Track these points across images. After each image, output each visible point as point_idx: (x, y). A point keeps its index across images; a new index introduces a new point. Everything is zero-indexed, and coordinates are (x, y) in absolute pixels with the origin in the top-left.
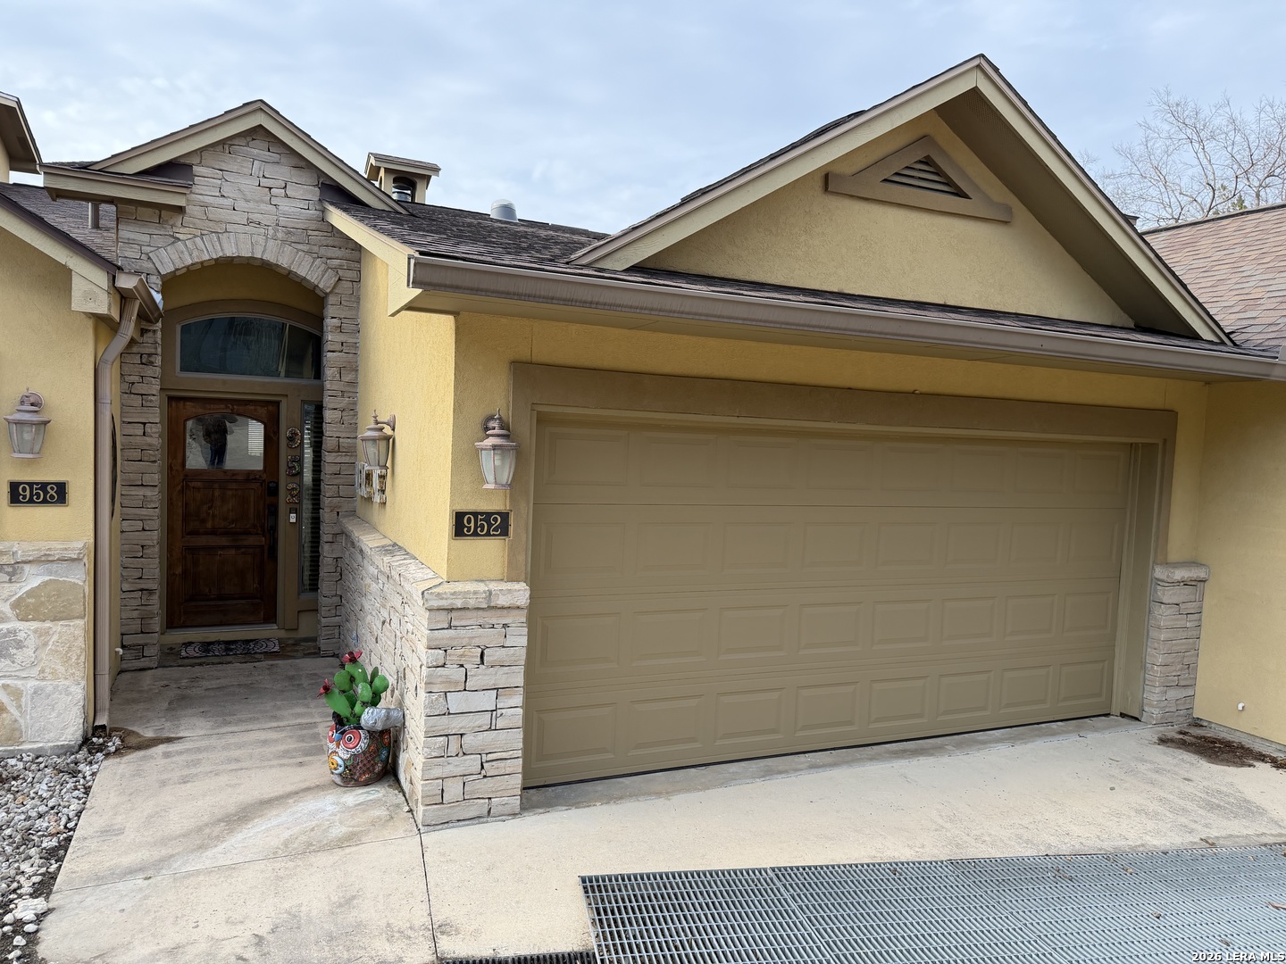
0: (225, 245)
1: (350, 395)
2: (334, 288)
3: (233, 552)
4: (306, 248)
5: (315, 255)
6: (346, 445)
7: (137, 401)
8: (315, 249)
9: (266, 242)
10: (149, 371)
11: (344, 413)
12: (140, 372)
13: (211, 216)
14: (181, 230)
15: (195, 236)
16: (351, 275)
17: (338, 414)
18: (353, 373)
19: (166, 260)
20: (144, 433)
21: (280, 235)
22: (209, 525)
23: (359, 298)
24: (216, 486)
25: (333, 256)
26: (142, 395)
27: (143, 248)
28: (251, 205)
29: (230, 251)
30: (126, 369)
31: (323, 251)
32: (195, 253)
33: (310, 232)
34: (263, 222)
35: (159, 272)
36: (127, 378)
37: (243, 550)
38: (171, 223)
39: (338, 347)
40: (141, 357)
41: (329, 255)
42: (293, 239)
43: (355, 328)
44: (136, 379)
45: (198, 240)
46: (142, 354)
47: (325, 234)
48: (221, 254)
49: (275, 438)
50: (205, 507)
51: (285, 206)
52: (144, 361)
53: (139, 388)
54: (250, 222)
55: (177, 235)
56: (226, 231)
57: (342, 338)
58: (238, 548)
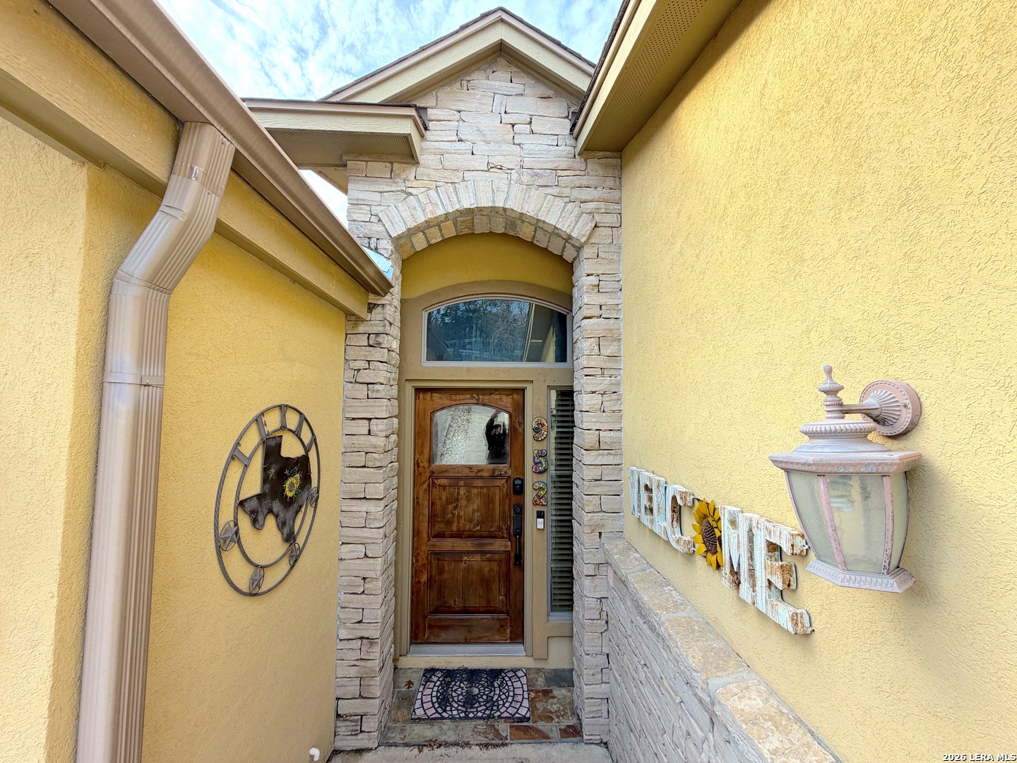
0: (463, 196)
1: (613, 372)
2: (589, 238)
3: (478, 557)
4: (555, 191)
5: (567, 199)
6: (608, 440)
7: (362, 391)
8: (566, 191)
9: (509, 188)
10: (378, 354)
11: (606, 398)
12: (366, 356)
13: (446, 164)
14: (415, 184)
15: (429, 189)
16: (611, 219)
17: (597, 399)
18: (615, 343)
19: (397, 219)
20: (369, 430)
21: (525, 179)
22: (454, 528)
23: (620, 248)
24: (462, 483)
25: (588, 198)
26: (368, 384)
27: (373, 208)
28: (493, 146)
29: (468, 202)
30: (352, 353)
31: (576, 194)
32: (429, 208)
33: (560, 173)
34: (506, 166)
35: (390, 236)
36: (353, 364)
37: (488, 556)
38: (403, 177)
39: (596, 312)
40: (368, 338)
41: (583, 197)
42: (541, 182)
43: (617, 285)
44: (363, 364)
45: (432, 193)
46: (369, 334)
47: (578, 173)
48: (457, 207)
49: (520, 430)
50: (450, 507)
51: (530, 143)
52: (371, 343)
53: (365, 376)
54: (490, 167)
55: (410, 190)
56: (463, 180)
57: (601, 299)
58: (483, 553)
